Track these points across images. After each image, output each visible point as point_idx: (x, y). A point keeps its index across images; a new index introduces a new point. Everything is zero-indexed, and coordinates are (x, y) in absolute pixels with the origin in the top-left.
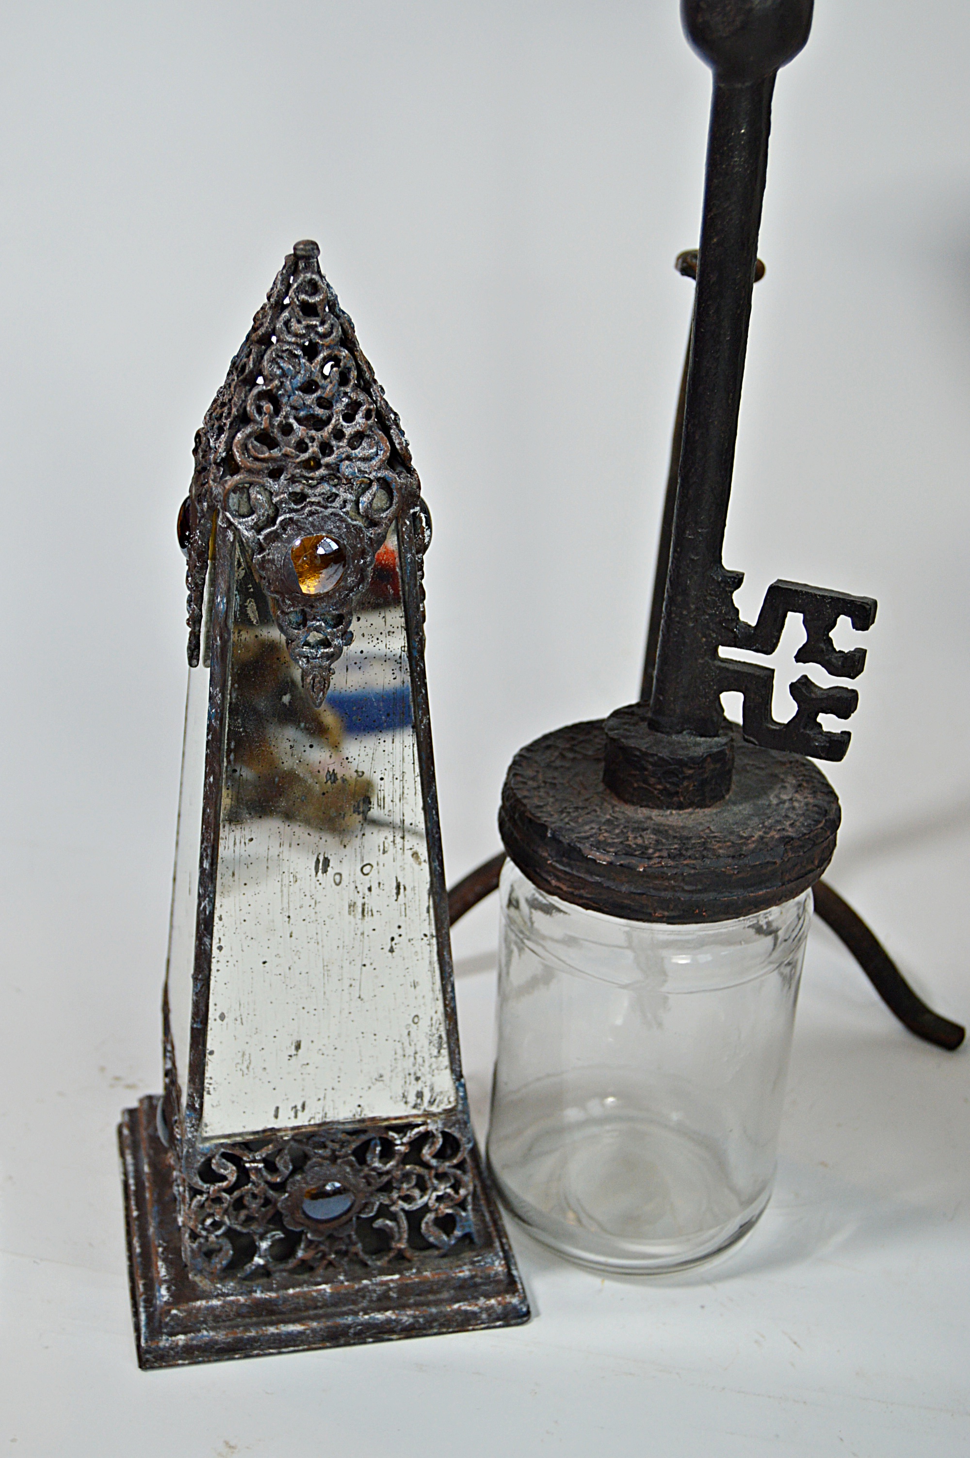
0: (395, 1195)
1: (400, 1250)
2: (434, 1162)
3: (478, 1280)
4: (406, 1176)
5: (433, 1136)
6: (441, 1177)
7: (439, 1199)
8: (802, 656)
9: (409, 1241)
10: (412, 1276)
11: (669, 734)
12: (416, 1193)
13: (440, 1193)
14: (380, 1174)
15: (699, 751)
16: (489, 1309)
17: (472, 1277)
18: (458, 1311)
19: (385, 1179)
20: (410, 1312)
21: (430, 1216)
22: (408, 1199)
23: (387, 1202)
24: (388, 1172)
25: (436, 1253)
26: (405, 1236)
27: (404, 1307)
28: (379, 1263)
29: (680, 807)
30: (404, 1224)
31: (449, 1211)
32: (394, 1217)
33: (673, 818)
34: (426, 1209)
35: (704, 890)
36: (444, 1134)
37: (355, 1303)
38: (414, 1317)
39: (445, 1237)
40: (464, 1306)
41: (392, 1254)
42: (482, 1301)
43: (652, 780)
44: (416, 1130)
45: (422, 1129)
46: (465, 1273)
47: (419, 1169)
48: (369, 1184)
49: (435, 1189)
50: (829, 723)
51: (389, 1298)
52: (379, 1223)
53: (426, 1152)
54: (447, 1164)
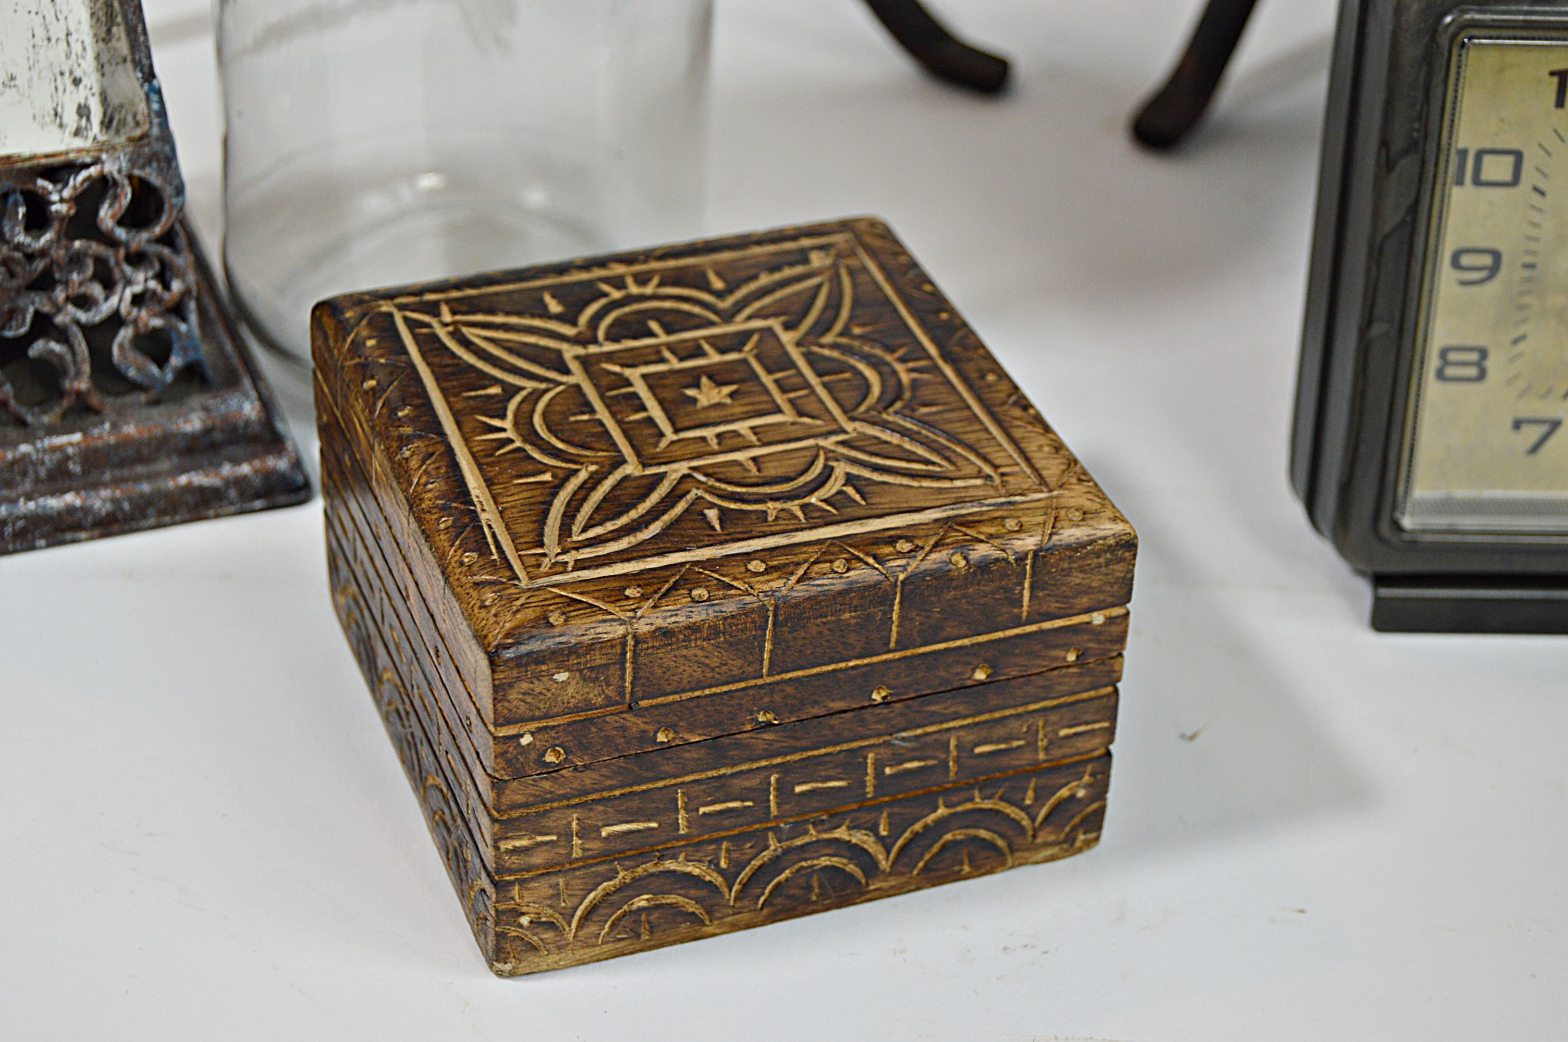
0: (60, 295)
1: (79, 394)
2: (121, 233)
3: (218, 436)
4: (76, 260)
5: (115, 183)
6: (137, 259)
7: (138, 300)
9: (93, 377)
10: (103, 433)
12: (97, 290)
13: (138, 289)
14: (30, 257)
16: (240, 482)
17: (207, 431)
18: (189, 488)
19: (40, 265)
20: (105, 493)
21: (125, 334)
22: (84, 302)
23: (47, 308)
24: (43, 253)
25: (143, 398)
26: (86, 368)
27: (96, 486)
28: (46, 419)
30: (82, 347)
31: (157, 322)
32: (62, 335)
34: (115, 321)
36: (130, 177)
37: (10, 484)
38: (114, 501)
39: (154, 369)
40: (198, 479)
41: (66, 403)
42: (227, 470)
44: (84, 174)
45: (93, 171)
46: (194, 423)
47: (95, 248)
48: (12, 275)
49: (128, 282)
51: (68, 474)
52: (38, 348)
53: (106, 215)
54: (145, 235)
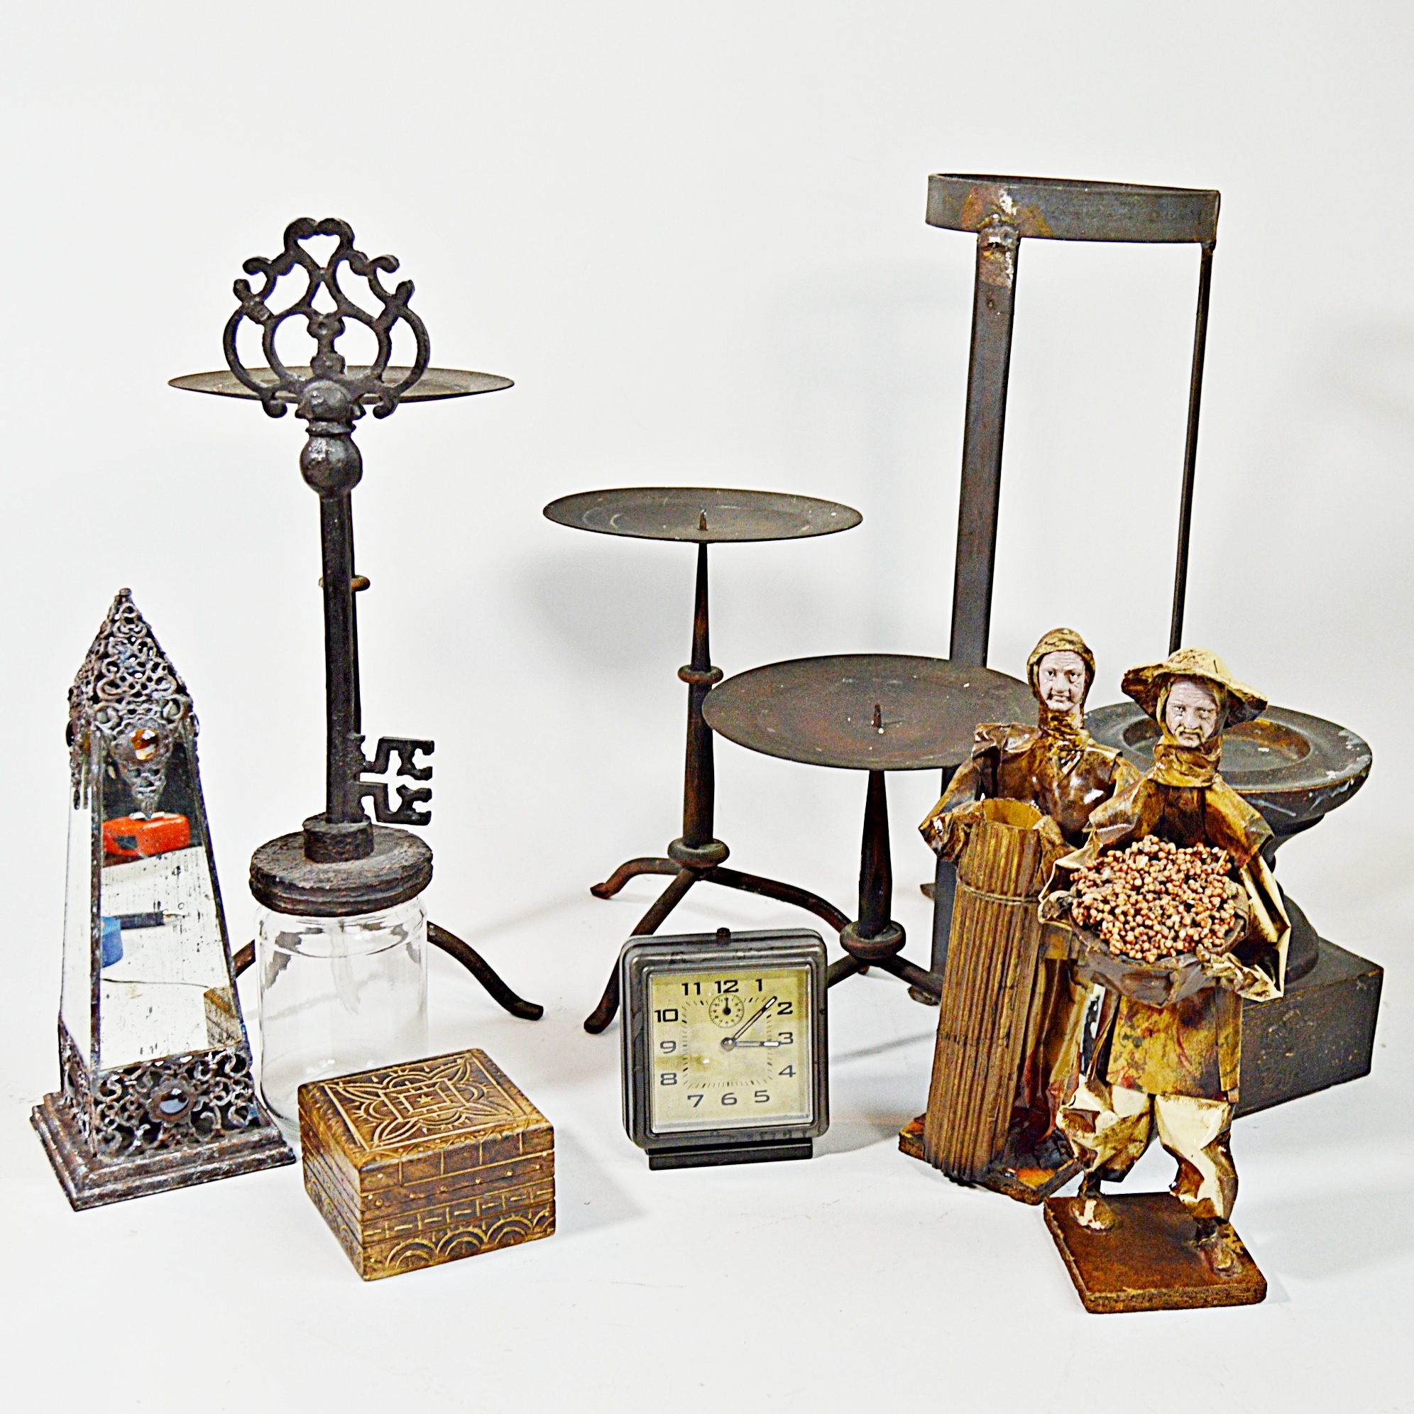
0: (212, 1096)
1: (218, 1130)
2: (232, 1074)
3: (264, 1142)
4: (217, 1084)
5: (231, 1057)
6: (237, 1083)
7: (237, 1097)
8: (400, 772)
9: (223, 1125)
10: (225, 1143)
11: (336, 823)
12: (223, 1094)
13: (237, 1092)
14: (203, 1083)
15: (352, 830)
16: (271, 1157)
17: (261, 1140)
18: (254, 1160)
19: (205, 1086)
20: (227, 1163)
21: (233, 1109)
22: (219, 1098)
23: (207, 1101)
24: (207, 1082)
25: (238, 1131)
26: (220, 1121)
27: (223, 1161)
28: (206, 1140)
29: (347, 860)
30: (218, 1114)
31: (244, 1104)
32: (212, 1110)
33: (344, 866)
34: (230, 1104)
35: (362, 895)
36: (236, 1055)
37: (194, 1162)
38: (230, 1165)
39: (242, 1120)
40: (258, 1156)
41: (213, 1134)
42: (268, 1153)
43: (330, 848)
44: (221, 1055)
45: (224, 1053)
46: (256, 1138)
47: (224, 1079)
48: (196, 1089)
49: (234, 1091)
50: (419, 806)
51: (214, 1157)
52: (203, 1115)
53: (228, 1068)
54: (240, 1074)
